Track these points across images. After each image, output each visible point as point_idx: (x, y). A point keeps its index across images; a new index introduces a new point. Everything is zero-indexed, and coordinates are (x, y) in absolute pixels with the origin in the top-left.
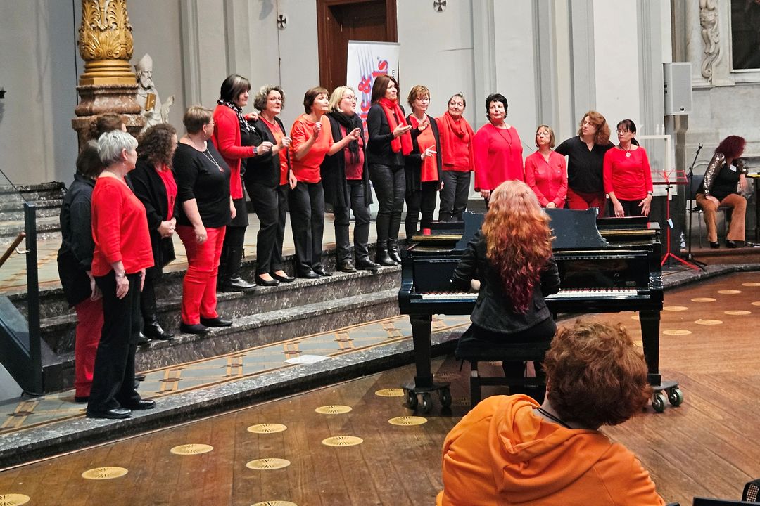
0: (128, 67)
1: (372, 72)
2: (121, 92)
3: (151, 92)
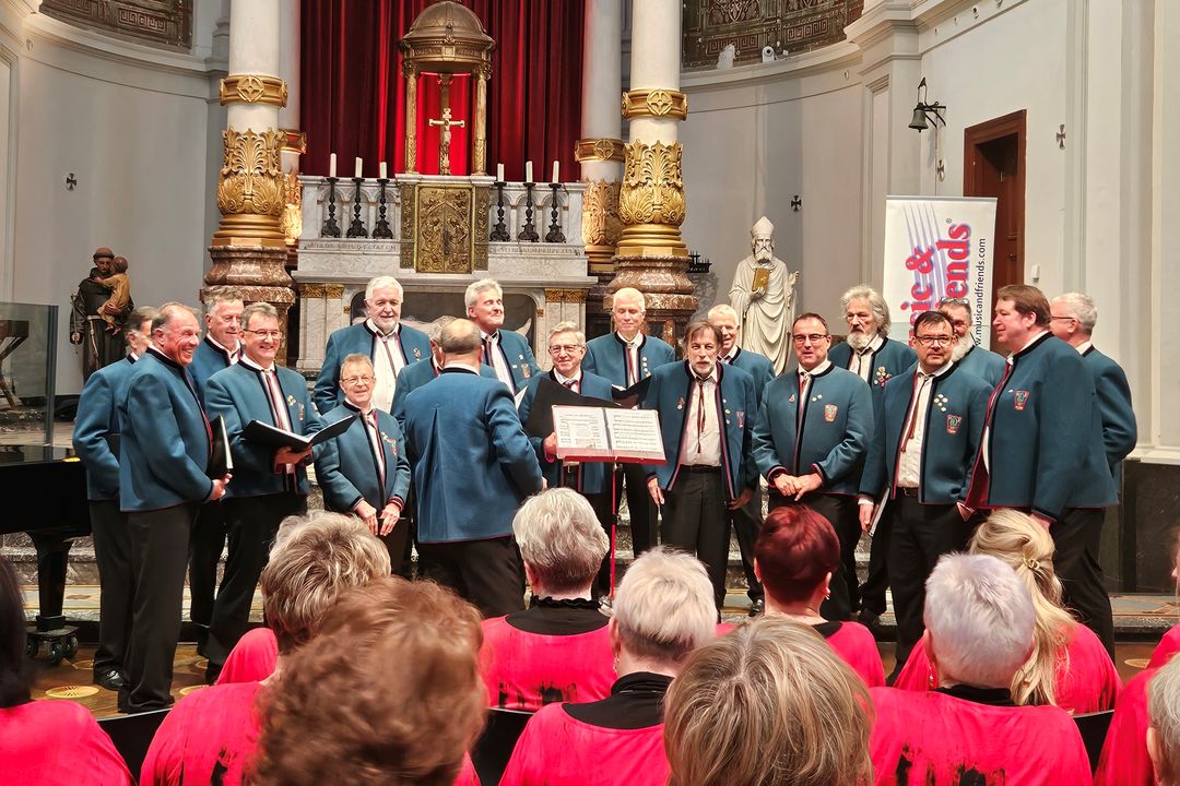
0: (677, 234)
1: (936, 241)
2: (648, 264)
3: (767, 267)
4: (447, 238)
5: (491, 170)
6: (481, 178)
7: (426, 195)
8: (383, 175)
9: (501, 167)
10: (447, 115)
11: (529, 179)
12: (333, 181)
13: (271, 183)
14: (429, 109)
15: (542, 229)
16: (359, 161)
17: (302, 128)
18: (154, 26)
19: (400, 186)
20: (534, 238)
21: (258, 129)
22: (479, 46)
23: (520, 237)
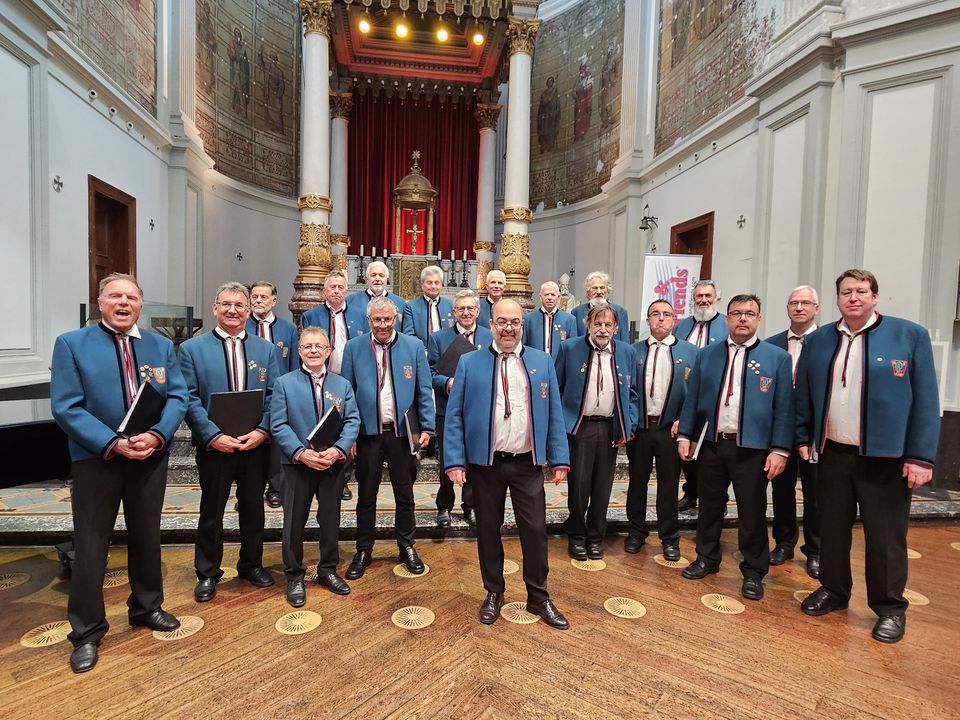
0: (527, 279)
1: (670, 278)
3: (566, 297)
4: (415, 285)
5: (435, 253)
6: (430, 256)
7: (405, 264)
8: (385, 255)
9: (440, 252)
10: (415, 228)
11: (453, 259)
12: (362, 258)
13: (324, 250)
14: (407, 224)
15: (459, 281)
16: (374, 249)
17: (349, 234)
18: (281, 188)
19: (393, 260)
20: (455, 285)
21: (317, 222)
22: (430, 195)
23: (449, 285)
